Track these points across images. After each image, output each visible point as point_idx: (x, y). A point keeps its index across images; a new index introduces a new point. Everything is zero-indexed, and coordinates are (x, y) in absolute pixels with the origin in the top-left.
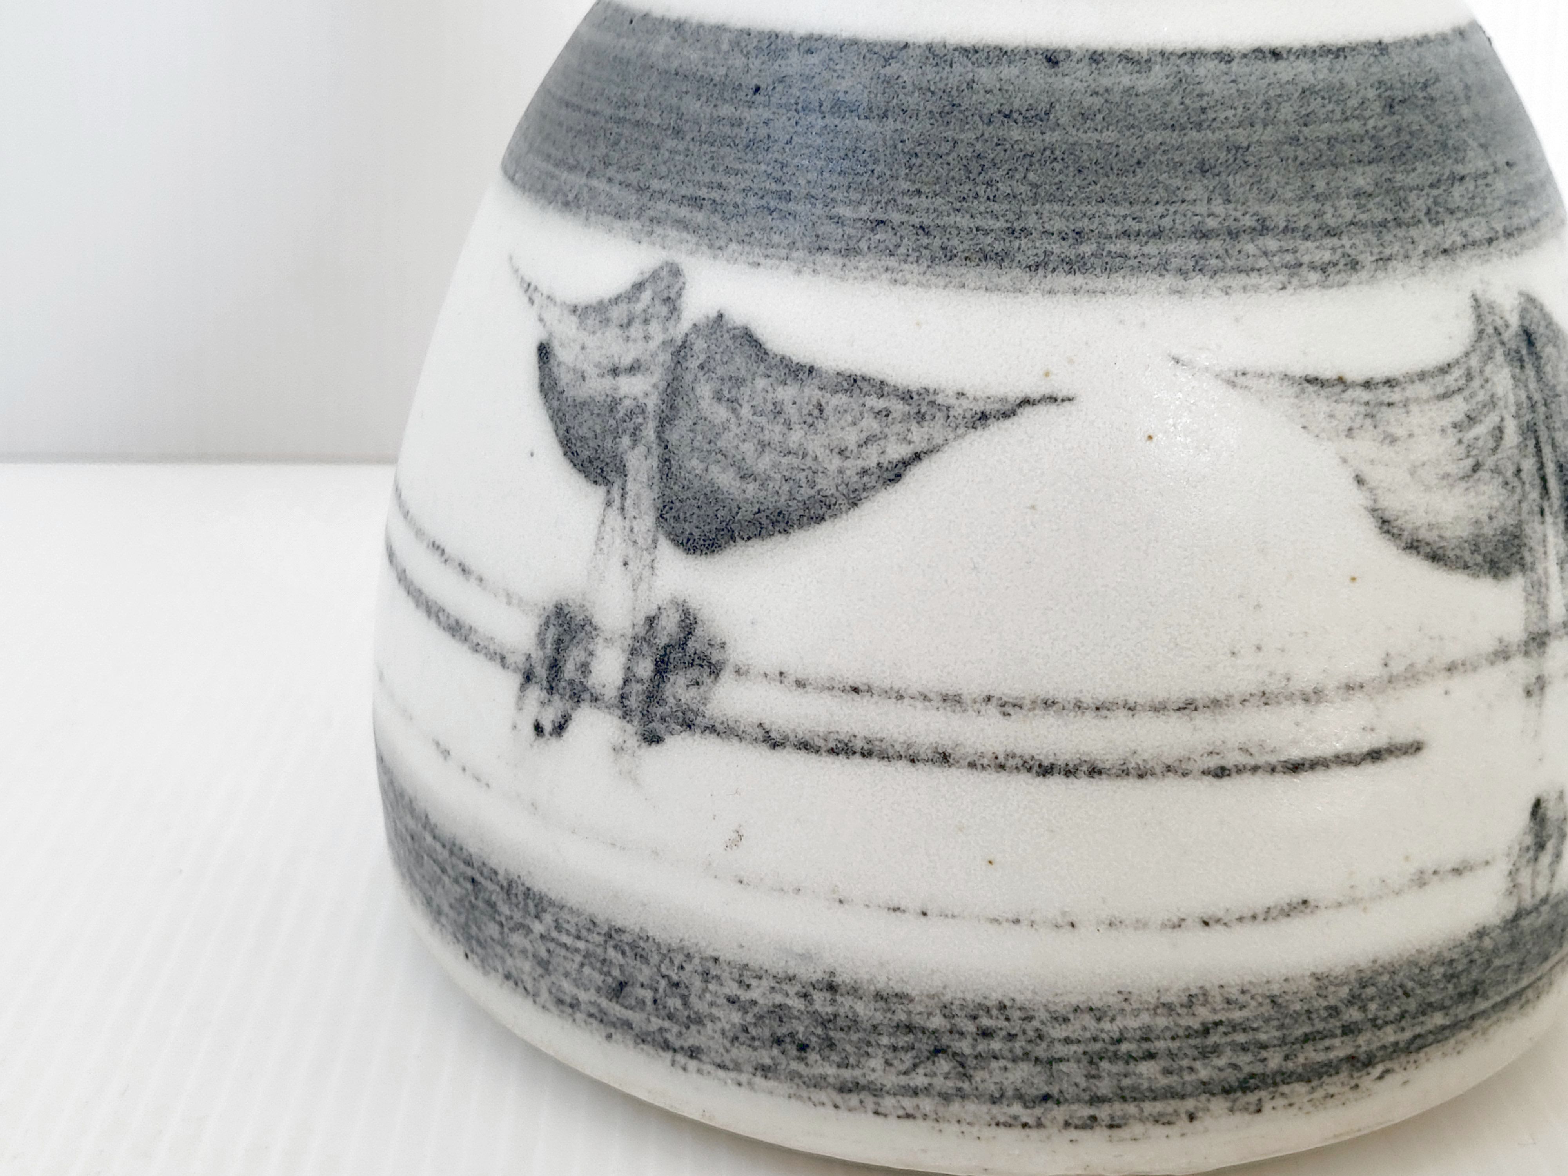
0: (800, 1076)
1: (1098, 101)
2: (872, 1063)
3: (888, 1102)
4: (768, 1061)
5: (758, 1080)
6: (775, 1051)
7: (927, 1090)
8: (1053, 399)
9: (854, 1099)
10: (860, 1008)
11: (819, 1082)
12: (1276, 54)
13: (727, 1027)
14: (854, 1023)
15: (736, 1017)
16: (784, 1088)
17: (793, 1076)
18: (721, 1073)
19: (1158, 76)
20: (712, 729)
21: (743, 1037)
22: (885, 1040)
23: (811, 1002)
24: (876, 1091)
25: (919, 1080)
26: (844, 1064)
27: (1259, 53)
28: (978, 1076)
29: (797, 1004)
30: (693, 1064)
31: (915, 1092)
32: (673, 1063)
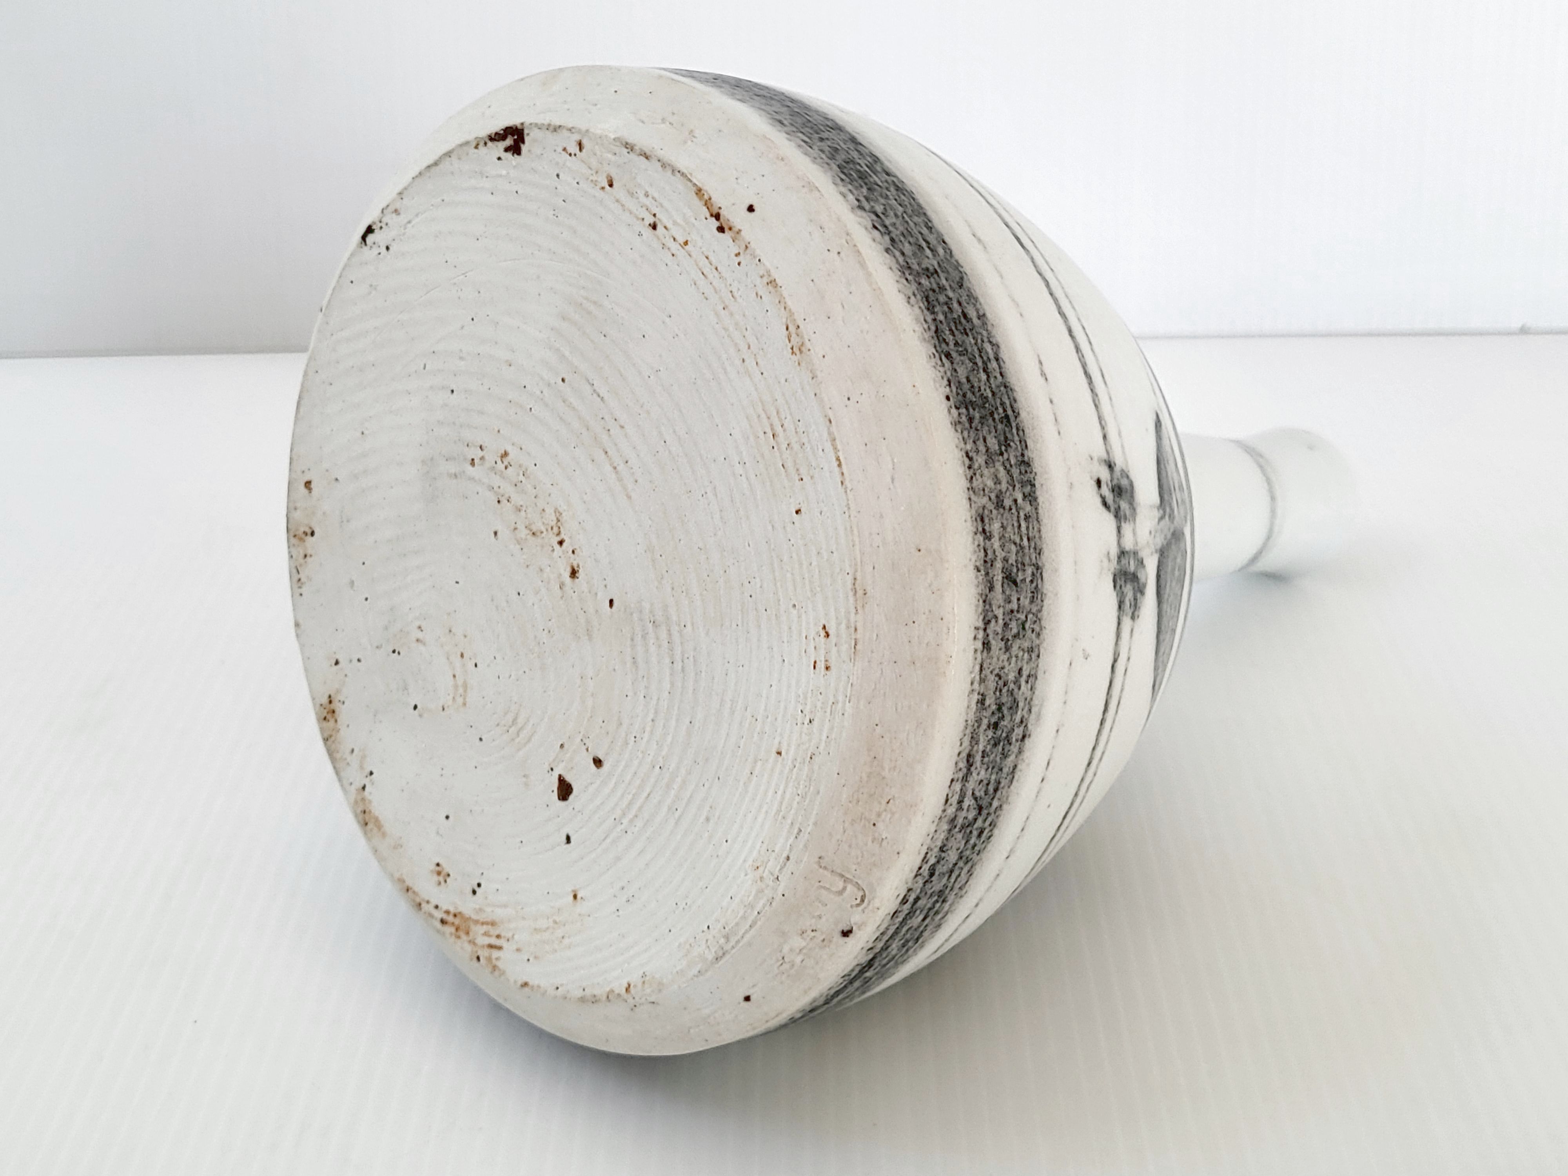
0: (978, 727)
2: (983, 772)
3: (957, 787)
4: (987, 703)
5: (976, 697)
6: (994, 707)
7: (960, 808)
9: (963, 765)
10: (1012, 758)
11: (974, 739)
13: (1006, 670)
14: (1005, 756)
15: (1011, 677)
16: (972, 717)
17: (979, 721)
18: (977, 668)
20: (1120, 623)
21: (1001, 683)
22: (993, 777)
23: (1019, 726)
24: (965, 779)
25: (968, 801)
26: (984, 754)
28: (960, 836)
29: (1018, 719)
30: (979, 645)
31: (960, 802)
32: (977, 628)
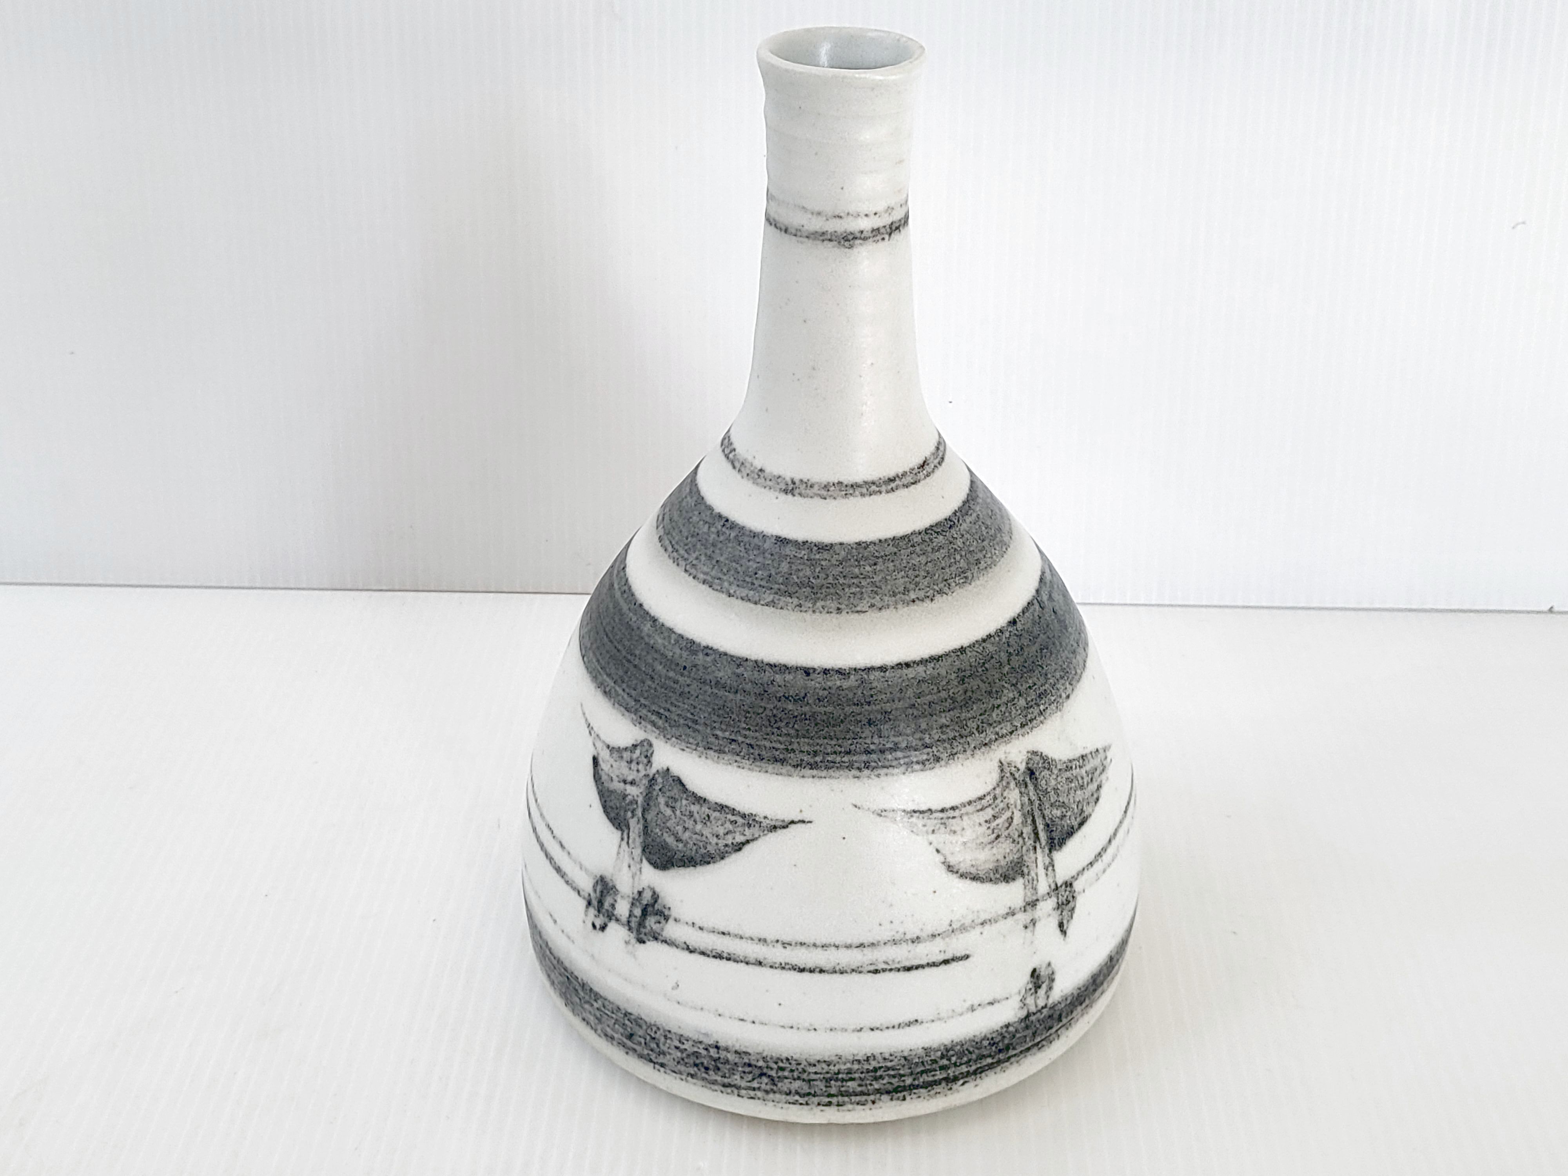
0: (706, 1079)
1: (826, 693)
2: (736, 1077)
3: (743, 1092)
4: (692, 1072)
5: (689, 1078)
6: (696, 1069)
7: (759, 1089)
8: (803, 822)
9: (729, 1090)
10: (729, 1055)
11: (714, 1082)
12: (908, 665)
13: (676, 1058)
14: (727, 1062)
15: (679, 1054)
16: (700, 1083)
17: (703, 1079)
18: (674, 1074)
19: (853, 681)
20: (665, 941)
21: (682, 1062)
22: (740, 1069)
23: (709, 1052)
24: (738, 1088)
25: (755, 1084)
26: (724, 1076)
27: (899, 665)
28: (780, 1085)
29: (704, 1052)
30: (662, 1069)
31: (754, 1089)
32: (654, 1068)
